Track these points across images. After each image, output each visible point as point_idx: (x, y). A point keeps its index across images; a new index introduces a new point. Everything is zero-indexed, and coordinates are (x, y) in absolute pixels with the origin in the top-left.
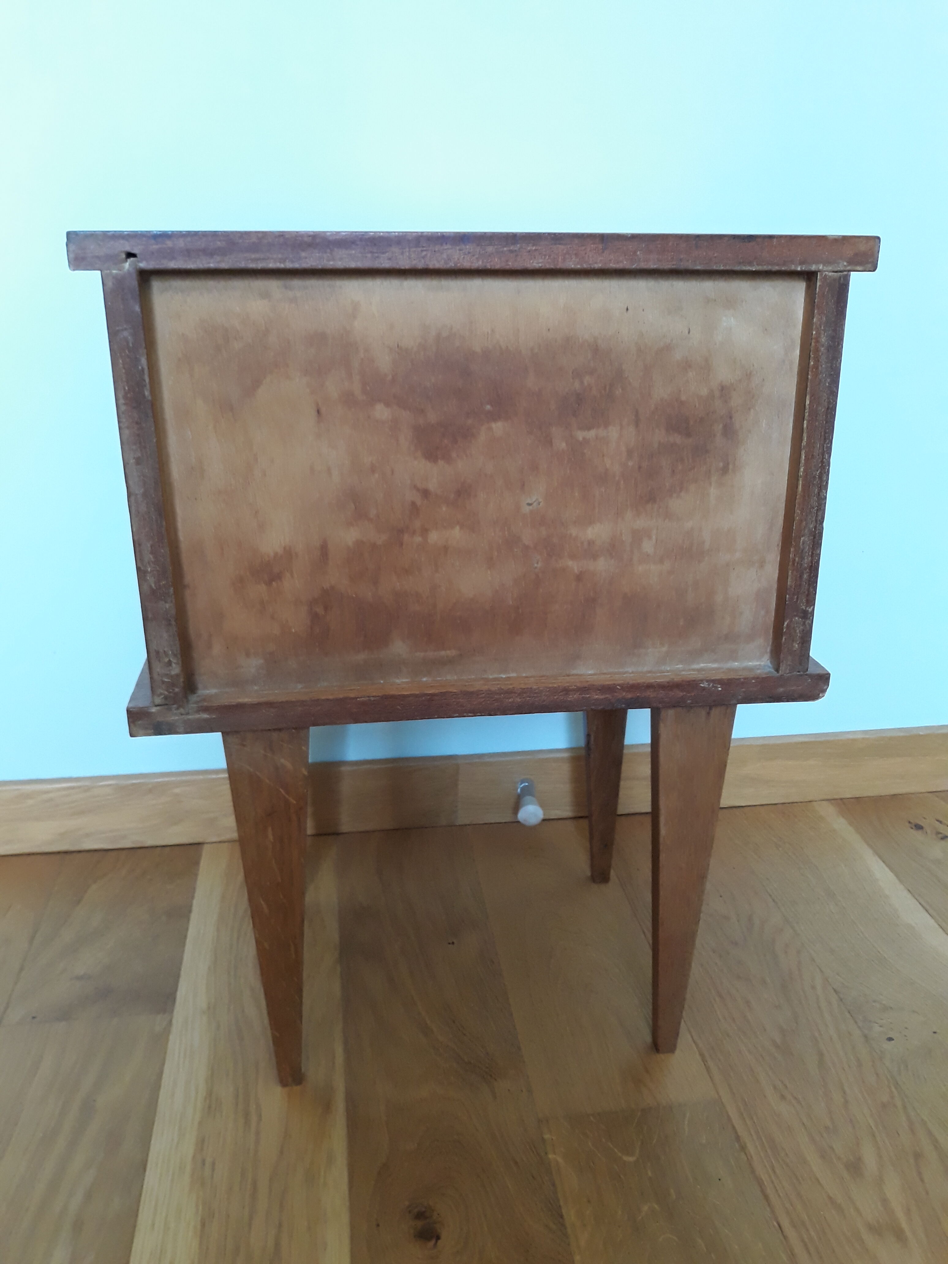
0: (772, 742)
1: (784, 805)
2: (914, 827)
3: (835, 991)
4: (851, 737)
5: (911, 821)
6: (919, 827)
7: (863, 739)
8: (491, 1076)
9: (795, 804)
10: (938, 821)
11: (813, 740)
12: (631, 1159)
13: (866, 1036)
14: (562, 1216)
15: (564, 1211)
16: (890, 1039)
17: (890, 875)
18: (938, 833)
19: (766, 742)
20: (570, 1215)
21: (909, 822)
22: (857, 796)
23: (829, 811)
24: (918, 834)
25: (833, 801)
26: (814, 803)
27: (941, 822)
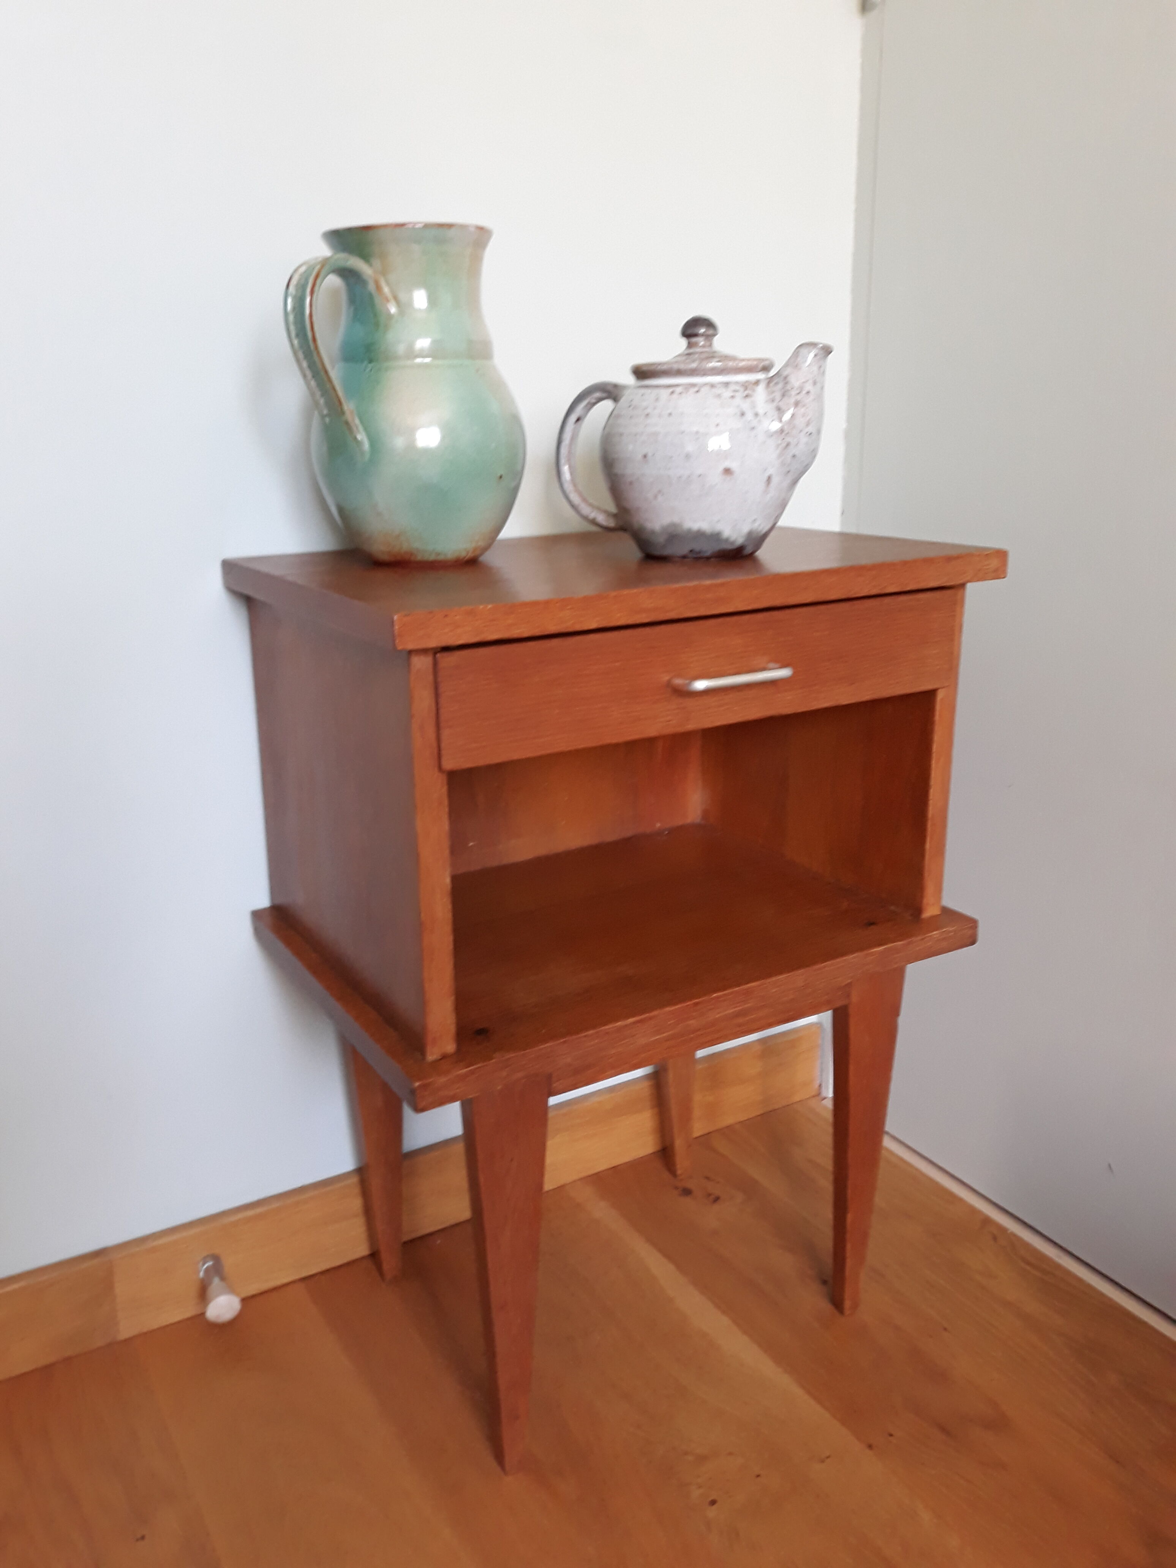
2: (682, 1193)
24: (687, 1201)
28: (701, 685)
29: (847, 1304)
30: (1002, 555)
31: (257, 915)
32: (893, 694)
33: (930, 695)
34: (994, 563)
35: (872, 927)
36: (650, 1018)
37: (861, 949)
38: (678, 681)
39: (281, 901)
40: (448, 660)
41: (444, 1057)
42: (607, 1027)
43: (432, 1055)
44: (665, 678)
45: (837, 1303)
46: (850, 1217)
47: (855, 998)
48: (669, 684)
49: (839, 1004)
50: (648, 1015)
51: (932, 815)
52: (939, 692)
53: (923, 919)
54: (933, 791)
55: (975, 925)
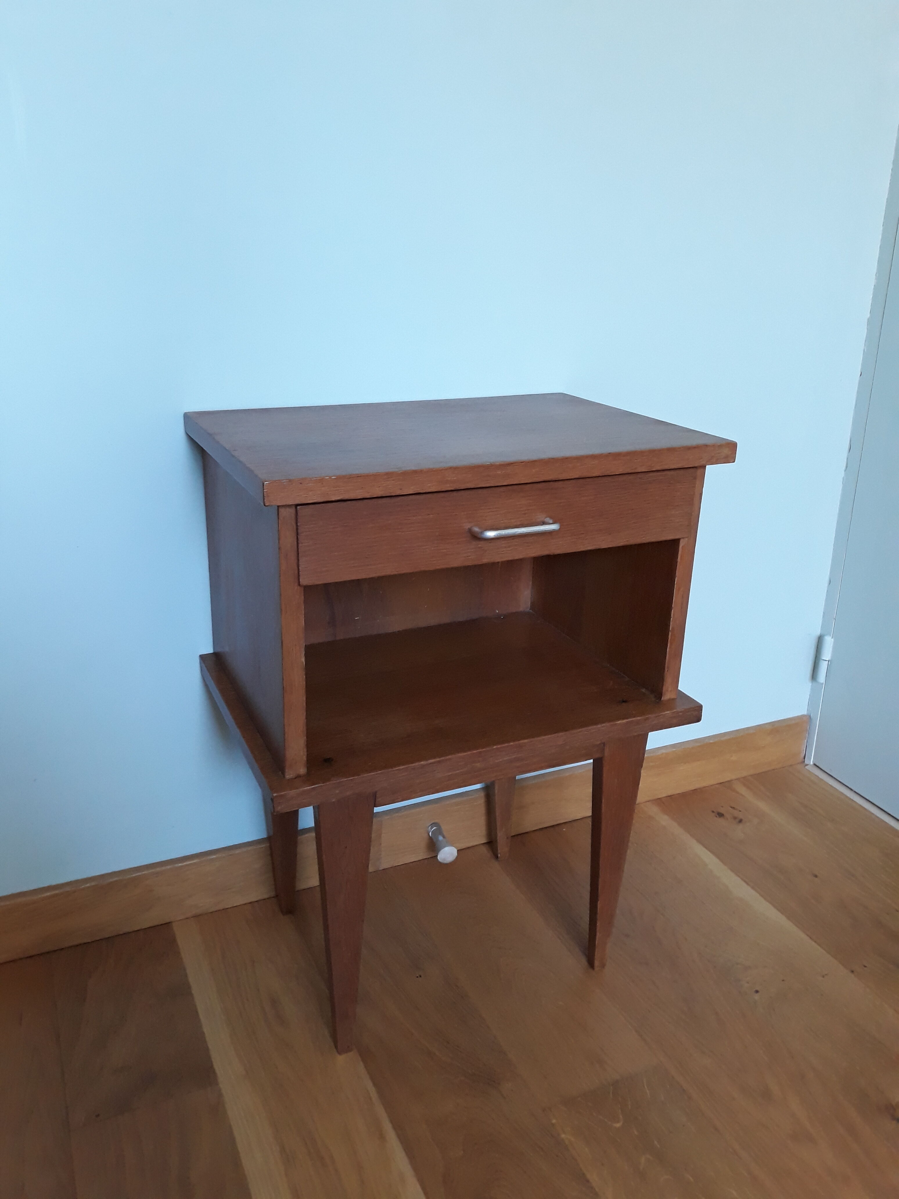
2: (717, 816)
3: (709, 960)
4: (664, 751)
5: (715, 811)
6: (721, 815)
8: (494, 1082)
10: (731, 807)
12: (618, 1125)
13: (740, 993)
14: (588, 1181)
15: (588, 1176)
16: (757, 992)
17: (716, 860)
18: (735, 818)
20: (593, 1177)
21: (713, 812)
22: (670, 795)
24: (721, 820)
26: (642, 805)
27: (733, 808)
28: (491, 534)
29: (597, 963)
30: (732, 446)
31: (203, 658)
32: (645, 542)
33: (675, 543)
34: (726, 451)
35: (624, 704)
36: (450, 759)
37: (610, 721)
38: (476, 529)
39: (219, 650)
40: (303, 512)
41: (298, 776)
42: (413, 765)
43: (289, 775)
44: (467, 526)
45: (591, 963)
46: (599, 905)
47: (607, 753)
48: (470, 531)
49: (597, 756)
50: (443, 758)
51: (673, 628)
52: (681, 541)
53: (663, 701)
54: (674, 611)
55: (700, 708)
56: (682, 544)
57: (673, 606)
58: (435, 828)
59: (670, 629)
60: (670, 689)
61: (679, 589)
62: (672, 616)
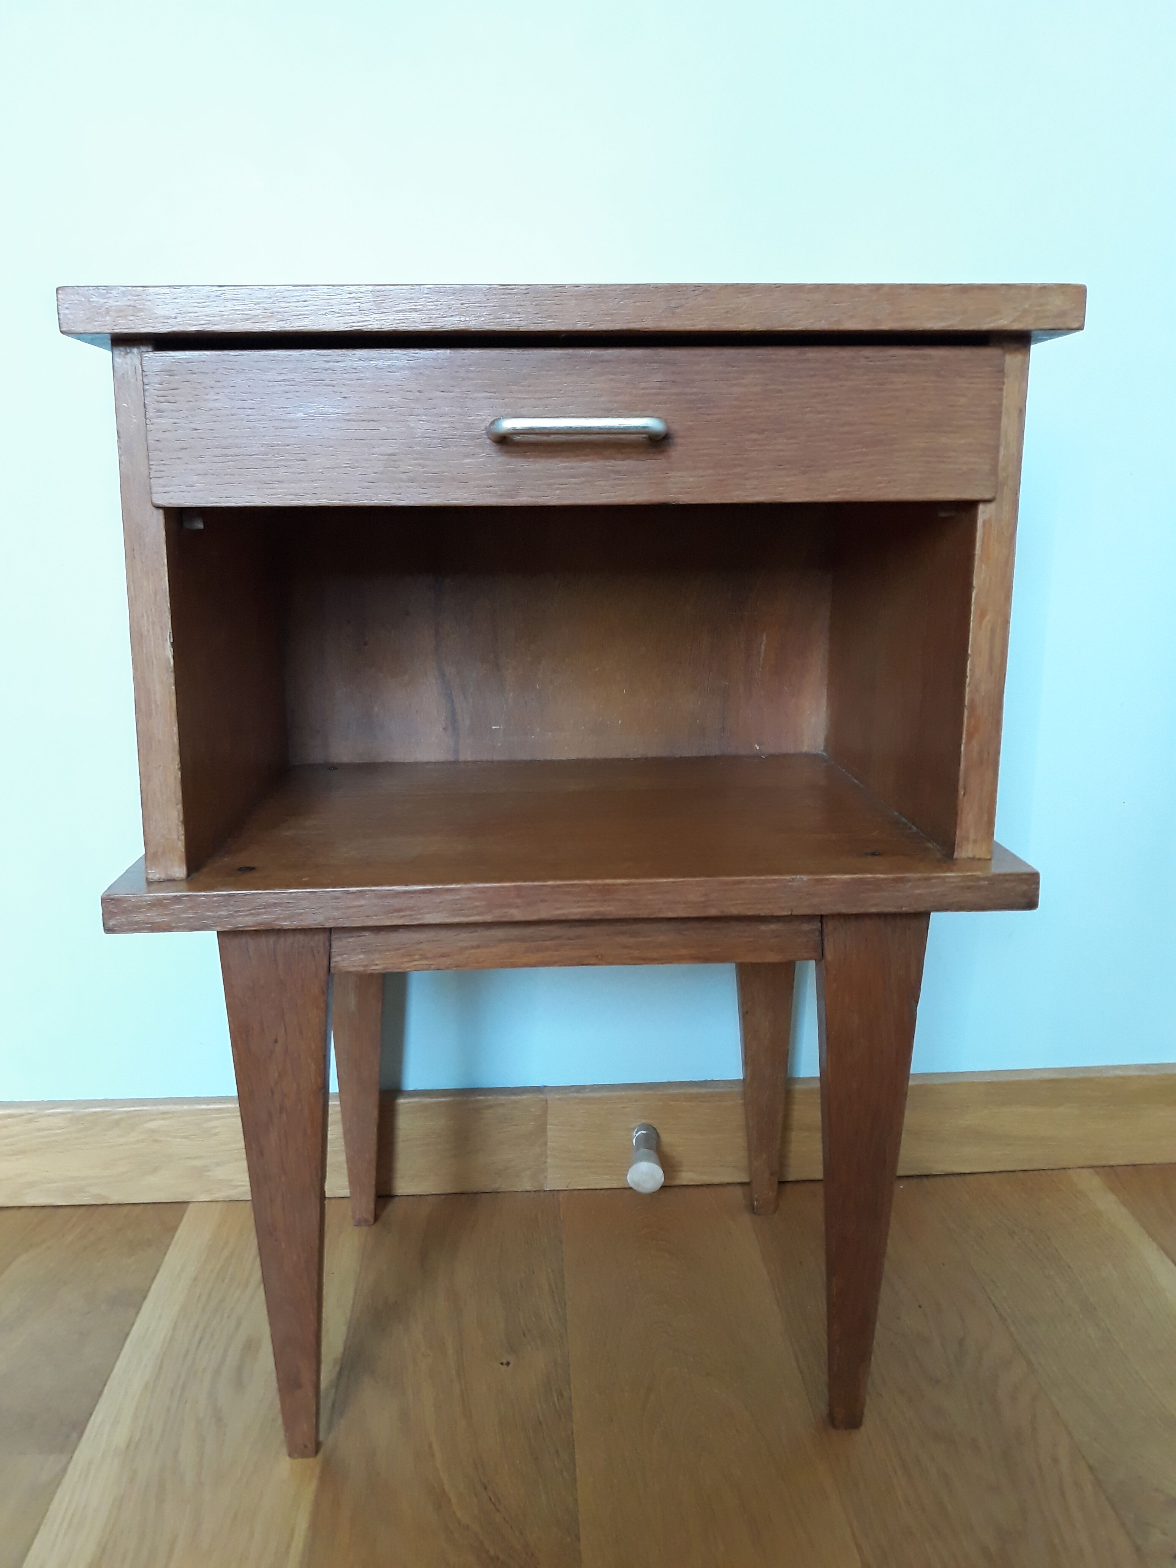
0: (1003, 1078)
1: (1026, 1173)
3: (1090, 1468)
4: (1119, 1073)
7: (1140, 1077)
9: (1042, 1172)
11: (1064, 1076)
13: (1138, 1549)
19: (994, 1079)
23: (1091, 1183)
25: (1098, 1169)
26: (1070, 1172)
35: (871, 857)
41: (171, 880)
43: (153, 874)
51: (972, 701)
52: (981, 508)
53: (956, 859)
54: (972, 662)
55: (1033, 879)
56: (984, 513)
57: (969, 652)
58: (643, 1132)
59: (966, 703)
60: (972, 836)
61: (983, 615)
62: (968, 674)
